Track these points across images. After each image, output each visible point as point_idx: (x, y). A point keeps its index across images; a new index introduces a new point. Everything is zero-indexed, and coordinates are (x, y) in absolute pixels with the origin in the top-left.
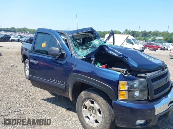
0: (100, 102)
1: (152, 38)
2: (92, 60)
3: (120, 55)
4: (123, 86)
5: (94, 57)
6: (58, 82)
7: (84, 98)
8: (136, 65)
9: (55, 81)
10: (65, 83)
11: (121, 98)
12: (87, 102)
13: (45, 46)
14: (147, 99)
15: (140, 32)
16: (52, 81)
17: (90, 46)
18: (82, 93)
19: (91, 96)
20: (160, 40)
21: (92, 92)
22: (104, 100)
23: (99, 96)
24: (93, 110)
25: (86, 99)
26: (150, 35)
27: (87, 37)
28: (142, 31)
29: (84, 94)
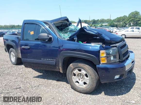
0: (87, 68)
1: (100, 24)
2: (75, 40)
3: (96, 33)
4: (103, 54)
5: (76, 37)
6: (49, 61)
7: (73, 68)
8: (109, 39)
9: (47, 60)
10: (55, 60)
11: (102, 62)
12: (76, 71)
13: (33, 34)
14: (119, 61)
15: (91, 20)
16: (44, 60)
17: (69, 31)
18: (70, 65)
19: (79, 65)
20: (106, 25)
21: (79, 63)
22: (90, 67)
23: (85, 64)
24: (80, 76)
25: (74, 69)
26: (98, 22)
27: (64, 24)
28: (92, 20)
29: (73, 65)
